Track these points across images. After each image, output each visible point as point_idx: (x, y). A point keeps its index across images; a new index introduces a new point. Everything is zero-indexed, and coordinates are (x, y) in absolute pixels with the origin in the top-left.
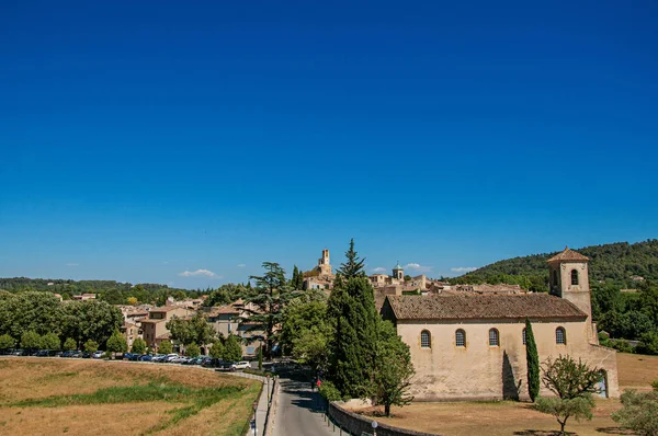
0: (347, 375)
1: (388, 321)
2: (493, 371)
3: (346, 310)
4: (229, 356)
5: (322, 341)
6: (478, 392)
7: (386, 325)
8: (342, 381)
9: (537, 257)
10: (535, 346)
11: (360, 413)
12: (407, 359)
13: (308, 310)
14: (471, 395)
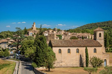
0: (39, 61)
1: (50, 47)
2: (77, 59)
3: (39, 44)
4: (6, 55)
5: (33, 51)
6: (73, 65)
7: (49, 48)
8: (38, 63)
9: (99, 23)
10: (88, 54)
11: (42, 71)
12: (55, 57)
13: (29, 42)
14: (71, 66)
